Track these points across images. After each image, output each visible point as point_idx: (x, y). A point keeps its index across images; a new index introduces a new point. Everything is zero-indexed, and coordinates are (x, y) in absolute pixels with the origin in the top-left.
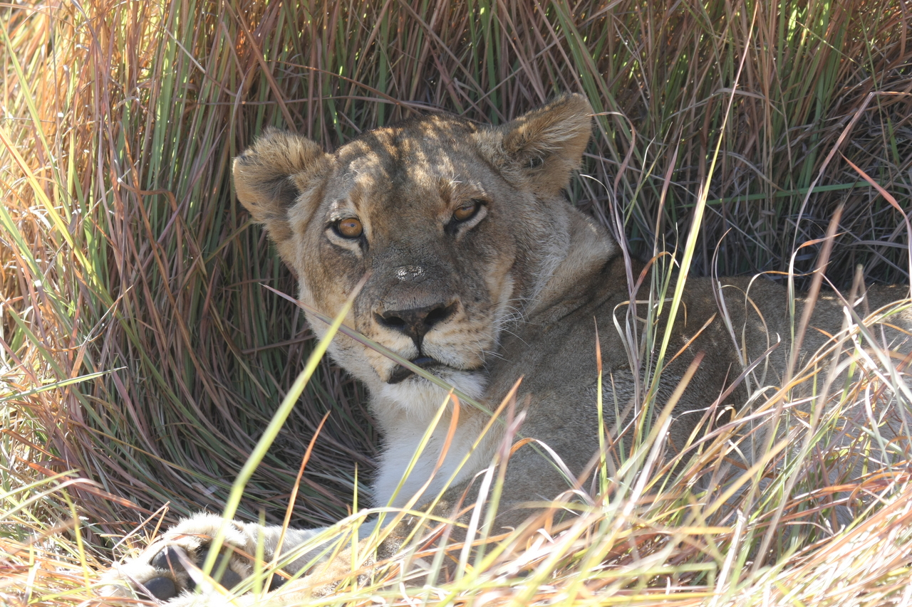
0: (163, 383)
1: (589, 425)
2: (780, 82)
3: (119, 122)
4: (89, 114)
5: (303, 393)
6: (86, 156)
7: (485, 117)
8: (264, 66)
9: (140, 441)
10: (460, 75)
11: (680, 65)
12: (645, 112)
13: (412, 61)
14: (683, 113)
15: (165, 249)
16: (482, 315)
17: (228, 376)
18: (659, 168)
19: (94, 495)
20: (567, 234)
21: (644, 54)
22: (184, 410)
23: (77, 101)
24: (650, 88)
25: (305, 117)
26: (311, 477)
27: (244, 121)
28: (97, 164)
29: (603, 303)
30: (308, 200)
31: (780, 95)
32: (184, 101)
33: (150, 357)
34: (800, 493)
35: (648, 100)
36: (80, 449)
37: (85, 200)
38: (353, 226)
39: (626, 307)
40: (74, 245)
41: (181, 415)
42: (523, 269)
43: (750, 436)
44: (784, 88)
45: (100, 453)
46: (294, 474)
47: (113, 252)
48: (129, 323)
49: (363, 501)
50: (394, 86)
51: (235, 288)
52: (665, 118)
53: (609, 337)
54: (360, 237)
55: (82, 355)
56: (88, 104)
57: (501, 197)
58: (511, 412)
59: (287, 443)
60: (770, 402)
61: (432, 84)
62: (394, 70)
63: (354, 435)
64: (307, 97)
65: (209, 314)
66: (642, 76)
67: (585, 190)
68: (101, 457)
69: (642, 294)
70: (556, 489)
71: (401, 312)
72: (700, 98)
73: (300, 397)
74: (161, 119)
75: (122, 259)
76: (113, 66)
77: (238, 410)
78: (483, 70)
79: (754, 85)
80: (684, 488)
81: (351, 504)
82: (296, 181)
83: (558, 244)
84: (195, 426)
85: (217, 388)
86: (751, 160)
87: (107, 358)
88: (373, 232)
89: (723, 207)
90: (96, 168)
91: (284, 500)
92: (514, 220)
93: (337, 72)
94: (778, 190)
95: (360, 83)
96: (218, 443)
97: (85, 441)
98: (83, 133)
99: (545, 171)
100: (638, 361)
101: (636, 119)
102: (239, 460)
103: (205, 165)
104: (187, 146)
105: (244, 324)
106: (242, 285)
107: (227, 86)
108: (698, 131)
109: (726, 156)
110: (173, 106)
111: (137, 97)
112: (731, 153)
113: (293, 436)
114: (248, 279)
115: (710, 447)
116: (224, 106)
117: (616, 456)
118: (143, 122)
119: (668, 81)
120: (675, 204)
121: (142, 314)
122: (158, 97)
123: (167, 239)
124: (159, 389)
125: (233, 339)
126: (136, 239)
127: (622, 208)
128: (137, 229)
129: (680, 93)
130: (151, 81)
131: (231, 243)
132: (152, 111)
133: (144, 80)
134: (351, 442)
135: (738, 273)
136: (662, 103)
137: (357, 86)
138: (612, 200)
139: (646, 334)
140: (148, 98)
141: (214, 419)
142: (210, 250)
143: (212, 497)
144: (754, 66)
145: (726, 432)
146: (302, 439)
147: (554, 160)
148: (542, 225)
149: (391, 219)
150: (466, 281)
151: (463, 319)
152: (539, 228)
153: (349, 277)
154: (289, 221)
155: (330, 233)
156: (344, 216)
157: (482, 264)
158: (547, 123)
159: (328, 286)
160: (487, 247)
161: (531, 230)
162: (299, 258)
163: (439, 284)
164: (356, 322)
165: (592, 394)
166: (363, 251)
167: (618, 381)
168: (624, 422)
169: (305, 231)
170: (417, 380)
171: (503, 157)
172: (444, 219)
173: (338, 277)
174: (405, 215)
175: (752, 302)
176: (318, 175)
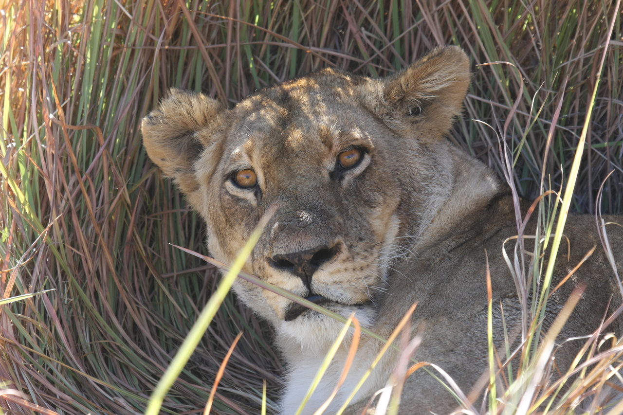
0: (89, 304)
1: (478, 349)
3: (52, 64)
4: (24, 56)
5: (217, 314)
6: (20, 94)
7: (389, 64)
8: (186, 13)
9: (67, 357)
10: (367, 25)
11: (570, 18)
12: (537, 61)
13: (323, 11)
14: (572, 63)
15: (92, 180)
16: (366, 254)
17: (149, 298)
18: (549, 113)
19: (22, 406)
20: (450, 175)
21: (537, 8)
22: (108, 328)
23: (13, 44)
24: (542, 40)
25: (223, 61)
26: (224, 393)
27: (167, 64)
28: (30, 101)
29: (491, 237)
30: (211, 155)
32: (112, 45)
33: (77, 280)
35: (540, 50)
36: (11, 364)
37: (19, 135)
38: (248, 177)
39: (514, 241)
40: (8, 175)
41: (106, 333)
42: (408, 209)
45: (29, 368)
46: (208, 390)
47: (44, 183)
48: (59, 249)
50: (306, 34)
51: (156, 217)
52: (555, 67)
53: (497, 268)
54: (254, 187)
55: (15, 277)
56: (24, 46)
57: (385, 145)
58: (406, 336)
59: (202, 361)
61: (341, 33)
62: (306, 19)
63: (264, 355)
64: (226, 42)
65: (132, 240)
66: (535, 28)
67: (480, 133)
68: (30, 372)
69: (530, 230)
70: (448, 407)
71: (288, 255)
72: (588, 49)
73: (214, 318)
74: (90, 62)
75: (52, 189)
76: (47, 11)
77: (157, 330)
78: (389, 21)
80: (568, 409)
82: (200, 137)
83: (441, 185)
84: (118, 344)
85: (138, 308)
87: (38, 281)
88: (266, 181)
89: (608, 151)
90: (30, 105)
92: (397, 164)
93: (253, 21)
95: (274, 32)
96: (139, 359)
97: (16, 356)
98: (18, 73)
99: (428, 119)
100: (525, 291)
101: (528, 68)
102: (158, 376)
103: (130, 103)
104: (115, 86)
105: (164, 250)
106: (162, 215)
107: (151, 31)
108: (586, 80)
109: (611, 104)
110: (102, 49)
111: (69, 40)
112: (616, 101)
113: (208, 354)
114: (168, 209)
115: (593, 372)
116: (149, 49)
117: (505, 378)
118: (74, 64)
119: (559, 33)
120: (563, 147)
121: (71, 240)
122: (88, 41)
123: (95, 171)
124: (85, 309)
125: (154, 263)
126: (66, 171)
127: (511, 149)
128: (67, 162)
129: (570, 45)
130: (82, 26)
131: (154, 175)
132: (83, 53)
133: (76, 25)
134: (261, 361)
135: (620, 211)
136: (553, 54)
137: (271, 35)
138: (502, 143)
139: (533, 266)
140: (78, 41)
141: (135, 338)
142: (134, 181)
143: (132, 410)
145: (607, 359)
146: (216, 358)
147: (436, 108)
148: (425, 168)
149: (280, 169)
150: (349, 223)
151: (348, 258)
152: (422, 171)
153: (246, 225)
154: (195, 174)
155: (229, 184)
156: (240, 168)
157: (367, 208)
158: (423, 74)
159: (230, 234)
160: (373, 193)
161: (415, 174)
162: (205, 208)
163: (322, 228)
164: (253, 267)
165: (481, 320)
166: (257, 199)
167: (505, 308)
168: (512, 347)
169: (209, 183)
170: (309, 317)
171: (385, 107)
172: (329, 166)
173: (237, 225)
174: (293, 165)
176: (219, 130)
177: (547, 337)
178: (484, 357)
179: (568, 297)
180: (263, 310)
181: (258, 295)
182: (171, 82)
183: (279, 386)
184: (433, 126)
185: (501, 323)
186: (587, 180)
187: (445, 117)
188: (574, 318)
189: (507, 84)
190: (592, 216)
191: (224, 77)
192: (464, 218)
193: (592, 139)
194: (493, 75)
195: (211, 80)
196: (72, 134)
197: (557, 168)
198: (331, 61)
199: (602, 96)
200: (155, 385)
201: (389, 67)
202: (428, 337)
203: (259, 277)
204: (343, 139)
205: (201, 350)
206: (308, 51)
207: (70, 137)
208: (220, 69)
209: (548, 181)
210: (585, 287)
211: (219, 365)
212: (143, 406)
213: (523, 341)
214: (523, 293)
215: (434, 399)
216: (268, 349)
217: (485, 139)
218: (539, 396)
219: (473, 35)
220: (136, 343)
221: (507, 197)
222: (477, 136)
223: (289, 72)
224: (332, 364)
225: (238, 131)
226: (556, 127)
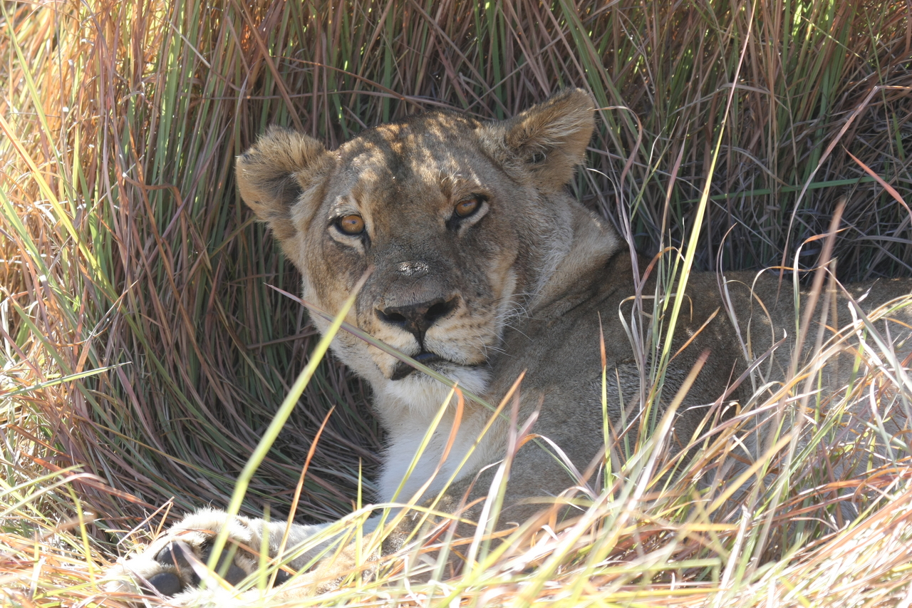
0: (168, 378)
1: (593, 419)
2: (785, 77)
3: (124, 117)
4: (94, 109)
6: (91, 150)
7: (490, 112)
8: (269, 61)
9: (145, 436)
10: (465, 70)
11: (685, 60)
12: (650, 107)
13: (417, 55)
14: (688, 108)
15: (169, 244)
16: (484, 310)
17: (233, 371)
19: (99, 491)
20: (570, 229)
21: (649, 49)
22: (189, 405)
23: (82, 96)
24: (655, 83)
25: (310, 112)
26: (316, 473)
27: (249, 116)
28: (102, 159)
29: (607, 298)
30: (311, 197)
31: (785, 90)
32: (189, 95)
33: (155, 352)
34: (805, 489)
35: (653, 95)
36: (85, 444)
37: (90, 195)
38: (354, 223)
39: (631, 302)
40: (79, 240)
41: (186, 410)
42: (526, 264)
44: (789, 83)
45: (105, 449)
46: (299, 469)
47: (117, 247)
48: (134, 318)
49: (367, 497)
50: (399, 80)
51: (240, 283)
53: (613, 332)
54: (362, 233)
55: (87, 350)
56: (93, 98)
57: (503, 192)
59: (292, 438)
60: (775, 397)
61: (437, 79)
62: (399, 64)
63: (359, 430)
64: (312, 92)
65: (214, 309)
66: (647, 71)
67: (590, 185)
68: (106, 452)
69: (648, 289)
71: (400, 308)
72: (705, 93)
73: (304, 392)
74: (166, 114)
75: (127, 254)
76: (118, 61)
77: (243, 405)
78: (489, 65)
79: (759, 80)
80: (689, 484)
81: (356, 499)
82: (298, 179)
83: (561, 239)
84: (200, 422)
85: (222, 383)
86: (756, 155)
87: (112, 353)
88: (375, 229)
89: (728, 202)
90: (101, 163)
91: (289, 495)
92: (516, 215)
93: (342, 67)
94: (783, 185)
95: (365, 78)
96: (223, 438)
97: (90, 436)
98: (88, 128)
99: (548, 167)
100: (643, 356)
101: (641, 113)
102: (244, 455)
103: (210, 159)
104: (193, 141)
105: (249, 319)
106: (246, 280)
107: (232, 81)
108: (703, 126)
109: (731, 151)
110: (178, 100)
111: (142, 92)
112: (736, 149)
113: (298, 431)
114: (253, 274)
115: (716, 442)
116: (229, 100)
117: (621, 452)
118: (148, 117)
119: (673, 76)
120: (680, 199)
121: (147, 309)
122: (163, 92)
123: (172, 234)
124: (163, 384)
125: (238, 334)
126: (141, 233)
127: (628, 201)
128: (142, 224)
129: (685, 89)
130: (156, 75)
131: (236, 238)
132: (157, 105)
133: (149, 75)
134: (356, 437)
135: (743, 268)
136: (667, 98)
137: (361, 82)
139: (652, 328)
140: (153, 93)
141: (219, 415)
142: (215, 245)
143: (216, 492)
144: (760, 60)
145: (731, 427)
146: (307, 435)
147: (557, 155)
148: (545, 220)
149: (392, 216)
150: (468, 276)
151: (465, 314)
152: (542, 223)
153: (351, 274)
154: (292, 219)
155: (333, 230)
156: (345, 213)
157: (484, 260)
158: (549, 118)
159: (332, 284)
160: (489, 243)
161: (534, 225)
162: (302, 256)
164: (357, 321)
165: (596, 388)
166: (365, 247)
167: (621, 375)
168: (629, 417)
169: (307, 229)
170: (419, 377)
171: (505, 152)
172: (445, 214)
173: (340, 274)
174: (406, 211)
175: (757, 297)
176: (320, 172)
181: (357, 351)
184: (552, 174)
185: (616, 392)
186: (707, 235)
187: (566, 166)
189: (619, 131)
190: (714, 274)
192: (582, 277)
194: (603, 121)
196: (147, 192)
197: (673, 222)
200: (242, 467)
201: (490, 115)
204: (462, 186)
205: (290, 427)
206: (402, 100)
208: (306, 121)
209: (668, 237)
211: (310, 442)
212: (230, 488)
215: (545, 474)
216: (364, 424)
217: (596, 192)
218: (658, 471)
219: (580, 79)
220: (220, 421)
221: (624, 254)
224: (434, 438)
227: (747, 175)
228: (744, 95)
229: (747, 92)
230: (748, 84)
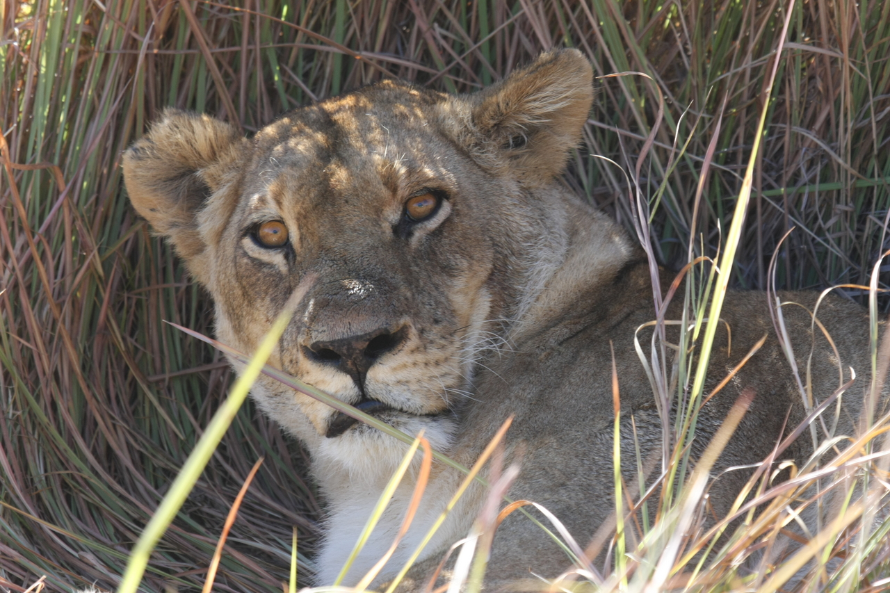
0: (44, 418)
1: (600, 482)
2: (863, 35)
5: (227, 433)
7: (474, 76)
8: (184, 2)
9: (12, 495)
10: (441, 20)
11: (732, 10)
12: (684, 72)
14: (734, 75)
15: (48, 242)
16: (443, 342)
17: (130, 410)
18: (702, 146)
20: (563, 233)
22: (71, 453)
24: (692, 41)
25: (237, 71)
26: (236, 546)
27: (155, 76)
29: (619, 323)
30: (222, 201)
31: (863, 52)
32: (78, 47)
33: (26, 384)
34: (881, 578)
35: (688, 56)
38: (275, 232)
39: (651, 329)
41: (67, 461)
42: (504, 280)
43: (815, 502)
44: (868, 44)
46: (214, 542)
49: (304, 579)
50: (355, 33)
51: (140, 294)
52: (710, 81)
53: (627, 367)
54: (285, 246)
57: (471, 188)
58: (497, 464)
59: (206, 500)
60: (842, 457)
61: (404, 32)
62: (355, 11)
63: (294, 491)
64: (240, 45)
65: (106, 328)
66: (681, 25)
67: (603, 174)
69: (673, 313)
70: (556, 566)
71: (332, 342)
72: (758, 54)
73: (223, 439)
74: (46, 72)
77: (142, 455)
78: (473, 14)
79: (830, 39)
80: (727, 568)
81: (288, 581)
82: (205, 177)
83: (551, 247)
84: (85, 476)
85: (114, 425)
86: (823, 138)
88: (301, 238)
89: (785, 200)
91: (200, 575)
92: (489, 216)
93: (279, 14)
94: (858, 178)
95: (309, 30)
96: (115, 498)
99: (533, 152)
100: (667, 400)
101: (672, 81)
102: (142, 521)
103: (103, 130)
104: (81, 107)
105: (151, 341)
106: (149, 291)
107: (133, 28)
108: (754, 99)
109: (790, 132)
110: (63, 54)
111: (15, 41)
112: (797, 129)
113: (213, 491)
114: (158, 283)
115: (763, 516)
116: (130, 54)
117: (638, 524)
118: (22, 75)
119: (715, 32)
120: (721, 194)
121: (17, 327)
122: (43, 42)
123: (52, 229)
124: (37, 426)
125: (137, 361)
126: (10, 228)
127: (646, 197)
128: (13, 215)
129: (731, 49)
130: (33, 20)
131: (137, 234)
132: (35, 60)
133: (25, 19)
134: (290, 501)
135: (803, 286)
136: (707, 61)
137: (305, 33)
138: (634, 189)
139: (678, 364)
140: (29, 43)
141: (110, 467)
142: (108, 244)
143: (104, 570)
144: (831, 14)
145: (784, 496)
146: (225, 495)
147: (545, 137)
148: (528, 222)
149: (322, 221)
150: (420, 298)
151: (418, 348)
152: (524, 226)
153: (272, 300)
154: (198, 229)
155: (248, 243)
156: (264, 219)
157: (446, 278)
158: (530, 89)
159: (248, 314)
160: (454, 256)
161: (514, 230)
162: (213, 278)
163: (381, 304)
164: (281, 360)
165: (604, 441)
166: (288, 264)
167: (638, 424)
168: (648, 480)
169: (218, 242)
170: (361, 432)
171: (473, 135)
172: (392, 217)
173: (259, 301)
174: (340, 214)
175: (820, 325)
176: (233, 167)
177: (698, 466)
178: (609, 494)
179: (728, 409)
180: (293, 425)
181: (287, 402)
182: (162, 101)
183: (315, 536)
184: (539, 162)
185: (632, 446)
186: (756, 242)
187: (557, 151)
188: (737, 438)
189: (642, 104)
190: (763, 293)
191: (237, 94)
192: (582, 296)
193: (762, 183)
194: (622, 91)
195: (219, 99)
196: (19, 176)
197: (712, 225)
198: (391, 71)
199: (777, 122)
200: (138, 535)
201: (473, 81)
202: (529, 465)
203: (291, 374)
204: (413, 179)
205: (204, 485)
206: (358, 58)
207: (16, 180)
208: (231, 82)
209: (700, 243)
210: (752, 394)
211: (229, 505)
212: (121, 565)
213: (664, 472)
214: (664, 402)
215: (537, 553)
216: (300, 483)
217: (611, 183)
218: (686, 550)
219: (593, 35)
220: (111, 475)
221: (642, 266)
222: (598, 178)
223: (330, 88)
224: (391, 504)
225: (263, 167)
226: (711, 166)
227: (811, 163)
228: (809, 59)
229: (813, 54)
230: (814, 44)
